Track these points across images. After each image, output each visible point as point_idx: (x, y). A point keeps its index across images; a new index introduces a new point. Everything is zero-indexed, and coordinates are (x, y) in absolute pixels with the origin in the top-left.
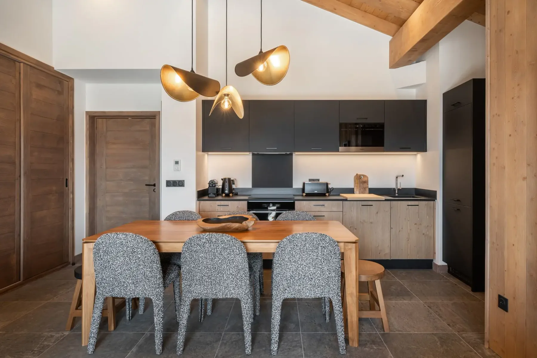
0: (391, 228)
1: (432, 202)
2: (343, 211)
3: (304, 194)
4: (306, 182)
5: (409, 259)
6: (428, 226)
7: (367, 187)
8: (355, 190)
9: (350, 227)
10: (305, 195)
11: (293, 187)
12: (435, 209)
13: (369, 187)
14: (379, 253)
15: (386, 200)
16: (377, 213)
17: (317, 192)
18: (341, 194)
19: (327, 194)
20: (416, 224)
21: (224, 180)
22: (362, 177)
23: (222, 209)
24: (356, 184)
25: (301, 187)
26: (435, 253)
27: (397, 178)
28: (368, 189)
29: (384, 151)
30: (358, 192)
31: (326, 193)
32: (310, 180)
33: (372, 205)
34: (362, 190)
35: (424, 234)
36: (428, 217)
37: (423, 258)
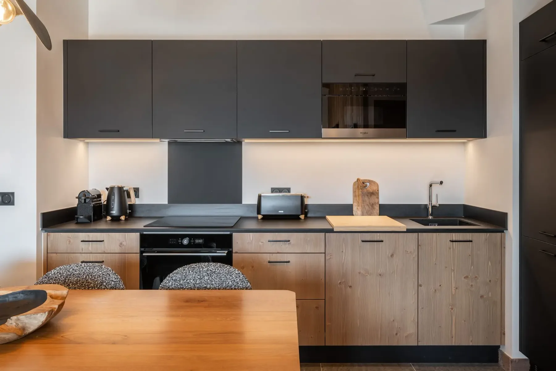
0: (419, 285)
1: (499, 234)
2: (325, 253)
3: (260, 217)
4: (262, 195)
5: (453, 344)
6: (490, 281)
7: (377, 202)
8: (355, 208)
9: (340, 283)
10: (262, 219)
11: (244, 202)
12: (505, 248)
13: (380, 203)
14: (396, 334)
15: (409, 231)
16: (392, 256)
17: (282, 212)
18: (328, 217)
19: (302, 217)
20: (466, 277)
21: (111, 190)
22: (368, 184)
23: (90, 248)
24: (357, 198)
25: (255, 202)
26: (504, 334)
27: (431, 186)
28: (378, 206)
29: (406, 137)
30: (359, 212)
31: (300, 215)
32: (273, 190)
33: (382, 241)
34: (367, 207)
35: (482, 297)
36: (490, 264)
37: (481, 342)
